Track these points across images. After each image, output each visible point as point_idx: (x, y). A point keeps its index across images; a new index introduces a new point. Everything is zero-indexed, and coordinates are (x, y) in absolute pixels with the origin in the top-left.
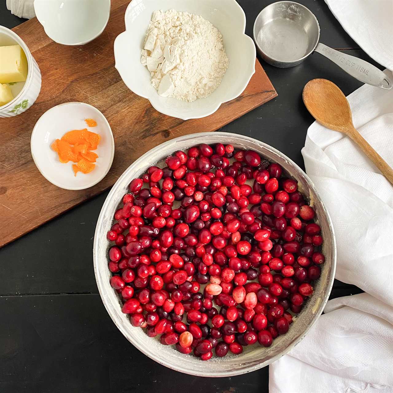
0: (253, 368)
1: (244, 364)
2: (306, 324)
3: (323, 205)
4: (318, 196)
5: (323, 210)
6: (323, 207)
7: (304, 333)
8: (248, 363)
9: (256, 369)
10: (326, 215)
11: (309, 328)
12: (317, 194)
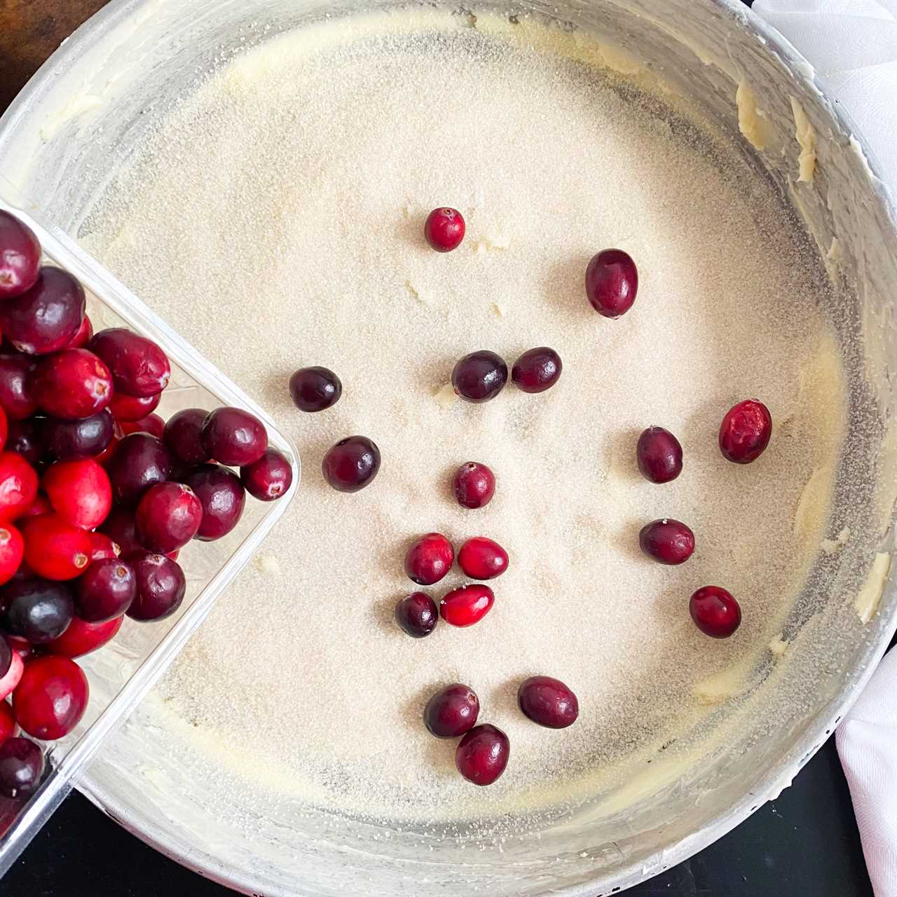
0: (635, 869)
1: (596, 853)
2: (835, 666)
3: (861, 155)
4: (833, 115)
5: (861, 175)
6: (862, 166)
7: (833, 705)
8: (617, 846)
9: (649, 873)
10: (879, 194)
11: (852, 683)
12: (831, 112)
